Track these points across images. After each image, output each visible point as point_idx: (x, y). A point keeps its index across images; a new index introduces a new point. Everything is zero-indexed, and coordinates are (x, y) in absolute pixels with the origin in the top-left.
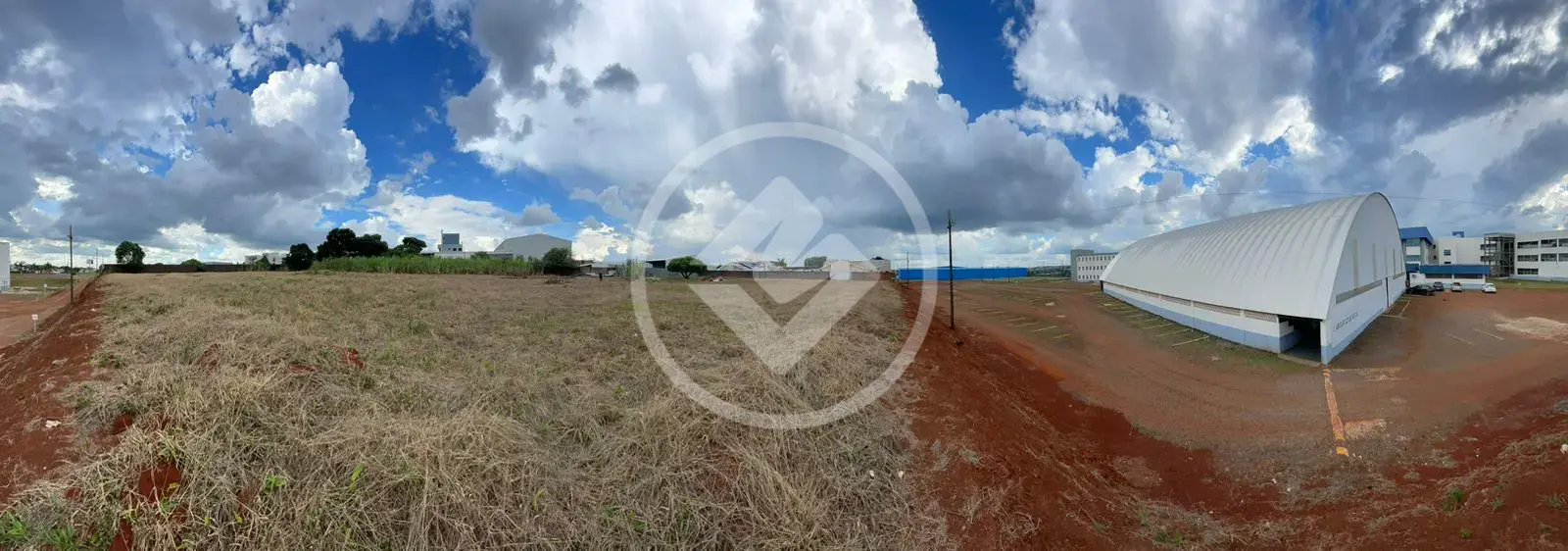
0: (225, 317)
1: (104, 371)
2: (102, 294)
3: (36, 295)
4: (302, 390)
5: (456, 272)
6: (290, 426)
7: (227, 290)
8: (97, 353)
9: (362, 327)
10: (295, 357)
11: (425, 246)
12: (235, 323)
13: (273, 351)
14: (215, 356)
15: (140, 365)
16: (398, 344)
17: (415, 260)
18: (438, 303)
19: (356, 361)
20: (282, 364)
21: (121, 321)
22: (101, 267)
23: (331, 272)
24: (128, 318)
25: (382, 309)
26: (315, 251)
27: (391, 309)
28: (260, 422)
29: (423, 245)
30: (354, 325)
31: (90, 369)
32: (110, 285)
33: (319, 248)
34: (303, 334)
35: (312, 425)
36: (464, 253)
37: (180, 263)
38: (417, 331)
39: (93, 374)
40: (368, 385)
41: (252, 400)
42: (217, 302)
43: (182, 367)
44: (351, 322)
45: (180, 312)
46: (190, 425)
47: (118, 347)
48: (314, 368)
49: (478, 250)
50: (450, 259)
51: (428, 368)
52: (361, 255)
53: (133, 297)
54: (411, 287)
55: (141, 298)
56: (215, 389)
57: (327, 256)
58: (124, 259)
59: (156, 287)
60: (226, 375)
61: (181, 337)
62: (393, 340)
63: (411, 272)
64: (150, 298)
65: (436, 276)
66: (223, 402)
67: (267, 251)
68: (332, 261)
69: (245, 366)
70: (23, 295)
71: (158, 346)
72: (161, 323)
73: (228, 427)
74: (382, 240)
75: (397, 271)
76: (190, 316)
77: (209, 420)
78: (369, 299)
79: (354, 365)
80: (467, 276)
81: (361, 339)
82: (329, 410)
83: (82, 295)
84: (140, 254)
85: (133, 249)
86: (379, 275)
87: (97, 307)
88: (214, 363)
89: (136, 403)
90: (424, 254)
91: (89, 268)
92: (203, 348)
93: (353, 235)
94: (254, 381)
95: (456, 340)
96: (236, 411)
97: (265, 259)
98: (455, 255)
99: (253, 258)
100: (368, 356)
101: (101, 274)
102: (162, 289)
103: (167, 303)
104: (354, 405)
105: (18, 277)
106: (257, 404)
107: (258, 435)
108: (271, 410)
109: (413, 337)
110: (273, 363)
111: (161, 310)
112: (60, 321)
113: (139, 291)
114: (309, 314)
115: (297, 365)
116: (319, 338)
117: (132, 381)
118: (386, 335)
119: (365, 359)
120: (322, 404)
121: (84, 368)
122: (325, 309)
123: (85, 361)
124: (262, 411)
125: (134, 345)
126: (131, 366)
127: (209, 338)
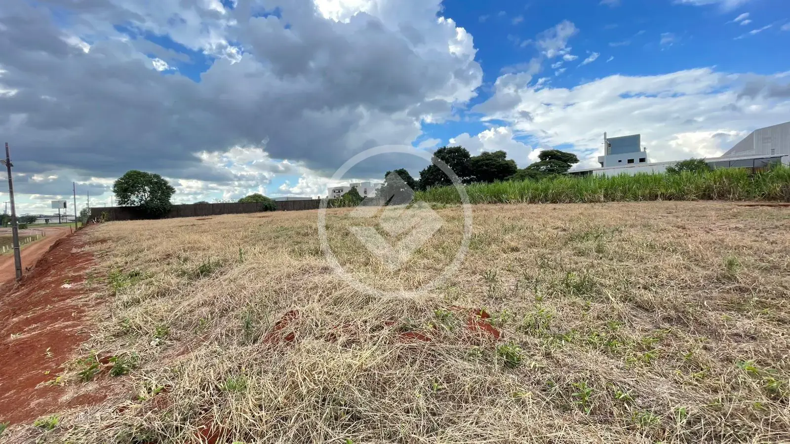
0: (304, 271)
1: (91, 387)
2: (88, 257)
4: (416, 367)
5: (636, 198)
6: (403, 417)
7: (306, 235)
8: (74, 358)
9: (491, 279)
10: (402, 320)
11: (576, 161)
12: (317, 279)
13: (371, 315)
14: (290, 328)
15: (167, 360)
16: (548, 307)
17: (562, 182)
18: (611, 248)
19: (489, 327)
20: (385, 332)
21: (125, 298)
22: (83, 213)
23: (439, 205)
24: (139, 290)
25: (516, 254)
26: (417, 178)
27: (530, 255)
28: (360, 412)
29: (574, 159)
30: (478, 277)
31: (58, 390)
32: (103, 241)
33: (422, 174)
34: (410, 289)
35: (434, 414)
36: (652, 165)
37: (236, 201)
38: (579, 289)
39: (65, 398)
40: (511, 363)
41: (346, 383)
42: (293, 251)
43: (242, 349)
44: (474, 273)
45: (235, 271)
46: (256, 432)
47: (119, 342)
48: (429, 336)
49: (681, 159)
50: (622, 177)
51: (609, 349)
52: (479, 180)
53: (152, 257)
54: (559, 224)
55: (168, 256)
56: (292, 375)
57: (432, 184)
58: (133, 198)
59: (196, 237)
60: (308, 352)
61: (239, 305)
62: (540, 300)
63: (554, 201)
64: (184, 255)
65: (597, 206)
66: (305, 392)
67: (355, 181)
68: (440, 190)
69: (333, 338)
71: (200, 326)
72: (204, 290)
73: (314, 426)
74: (508, 158)
75: (533, 200)
76: (252, 274)
77: (285, 419)
78: (495, 240)
79: (486, 334)
80: (660, 203)
81: (490, 297)
82: (457, 395)
83: (42, 262)
84: (163, 190)
85: (149, 182)
86: (506, 206)
87: (74, 280)
88: (290, 338)
89: (156, 424)
90: (575, 174)
92: (273, 318)
93: (465, 154)
94: (347, 357)
95: (659, 314)
96: (324, 400)
97: (353, 192)
98: (633, 171)
99: (340, 190)
100: (504, 321)
101: (85, 225)
102: (206, 239)
103: (213, 259)
104: (494, 390)
106: (354, 388)
107: (359, 430)
108: (374, 395)
109: (574, 299)
110: (373, 330)
111: (205, 271)
113: (166, 246)
114: (415, 263)
115: (405, 331)
116: (434, 295)
117: (149, 390)
118: (528, 293)
119: (501, 326)
120: (445, 385)
121: (43, 393)
122: (437, 254)
123: (45, 378)
124: (361, 397)
125: (153, 331)
126: (148, 367)
127: (282, 303)
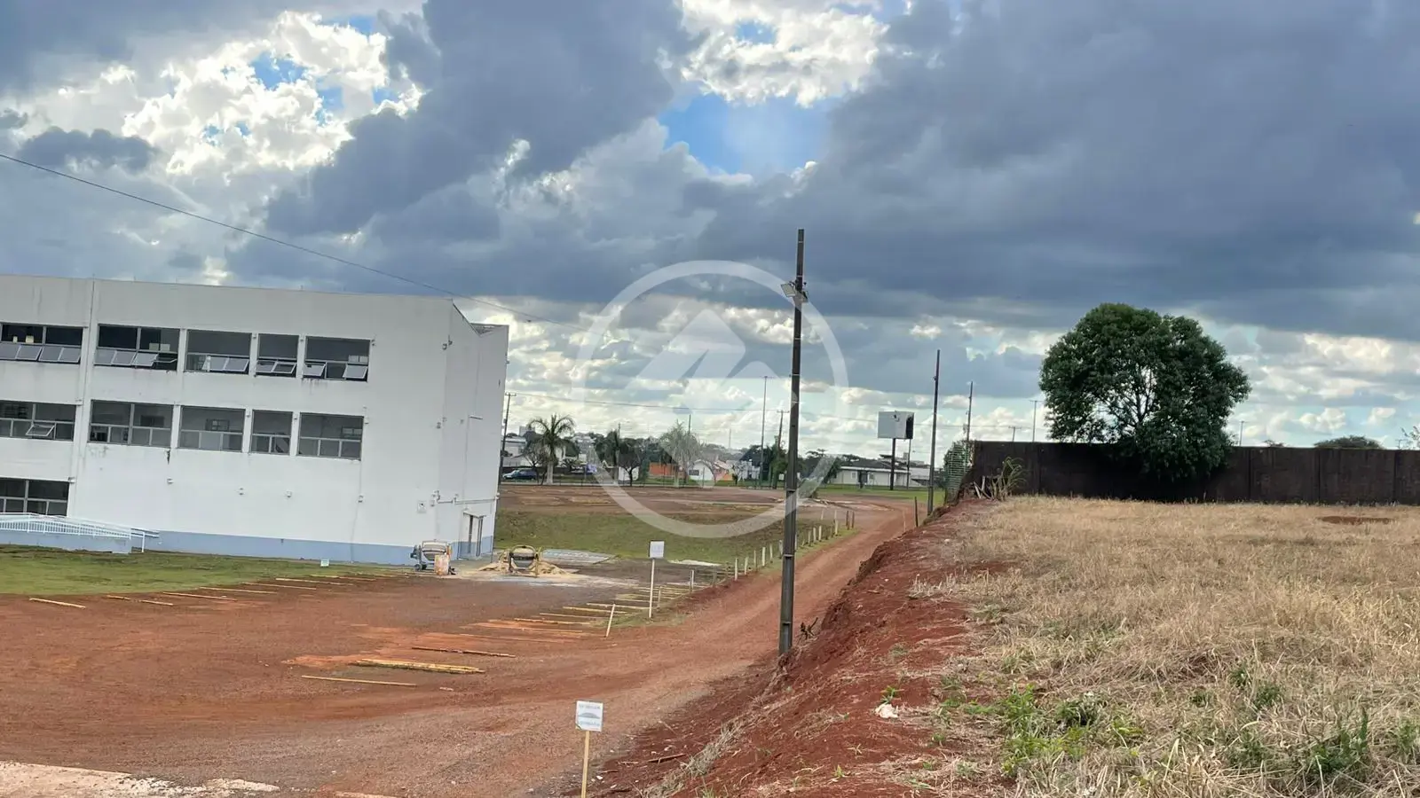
2: (951, 620)
3: (607, 597)
22: (953, 457)
32: (997, 567)
53: (1142, 656)
55: (1201, 664)
58: (1100, 411)
64: (1262, 672)
70: (550, 591)
83: (838, 613)
84: (1204, 383)
85: (1159, 354)
91: (891, 464)
101: (955, 501)
102: (1358, 617)
103: (1381, 716)
105: (533, 496)
112: (708, 754)
113: (1194, 619)
